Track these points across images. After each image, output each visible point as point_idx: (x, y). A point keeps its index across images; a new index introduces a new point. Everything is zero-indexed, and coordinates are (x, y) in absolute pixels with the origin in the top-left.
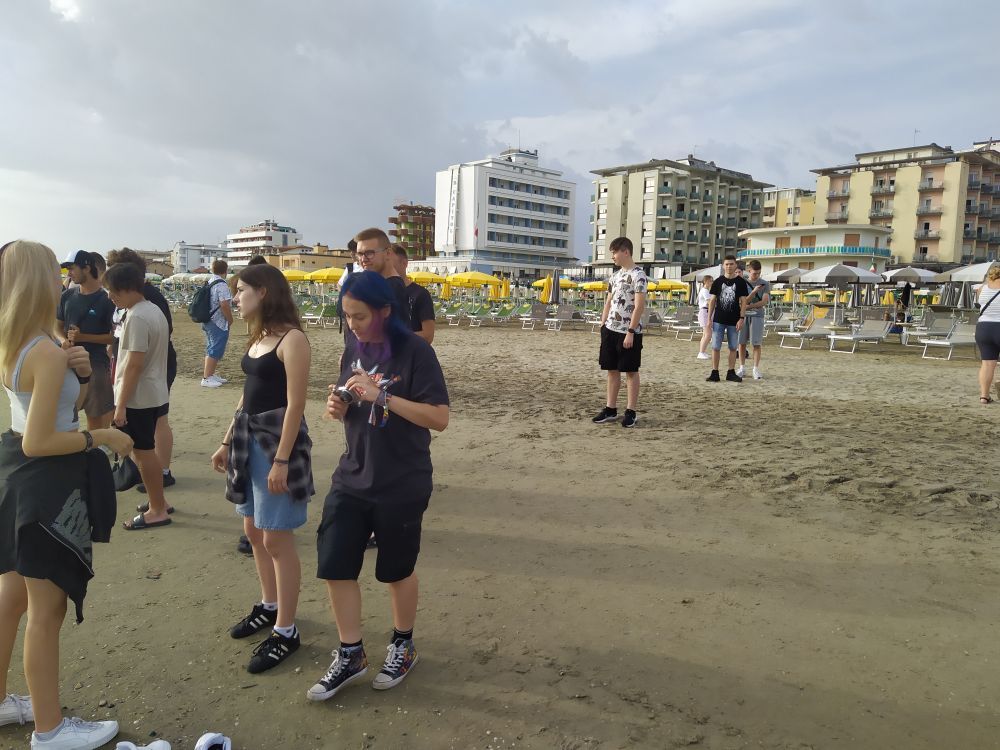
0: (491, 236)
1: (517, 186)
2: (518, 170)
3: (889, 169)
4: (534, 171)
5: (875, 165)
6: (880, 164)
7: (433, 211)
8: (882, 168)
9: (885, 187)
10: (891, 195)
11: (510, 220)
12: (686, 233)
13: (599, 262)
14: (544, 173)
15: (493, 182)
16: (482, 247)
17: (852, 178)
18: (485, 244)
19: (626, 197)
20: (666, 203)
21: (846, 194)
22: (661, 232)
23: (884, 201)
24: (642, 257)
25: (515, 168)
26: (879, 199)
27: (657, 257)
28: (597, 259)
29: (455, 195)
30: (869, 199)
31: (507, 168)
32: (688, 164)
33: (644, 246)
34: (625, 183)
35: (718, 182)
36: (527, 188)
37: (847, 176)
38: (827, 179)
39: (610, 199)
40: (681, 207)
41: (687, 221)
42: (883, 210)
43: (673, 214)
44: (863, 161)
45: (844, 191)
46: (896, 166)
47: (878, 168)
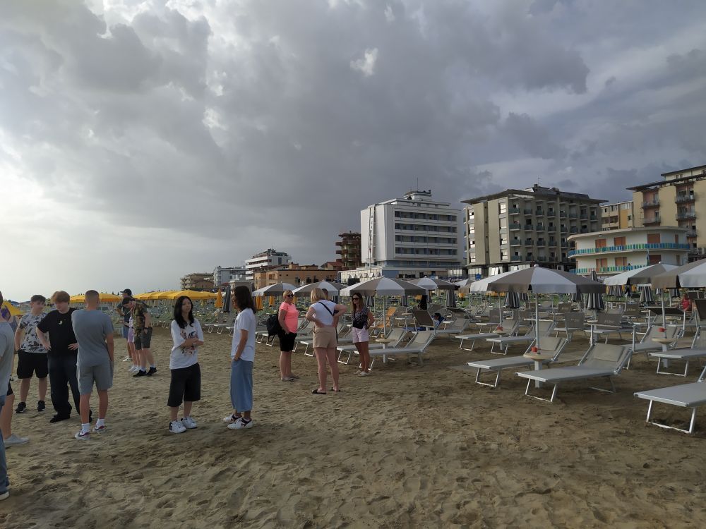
0: (398, 250)
1: (416, 216)
2: (416, 204)
3: (689, 183)
4: (428, 204)
5: (677, 180)
6: (682, 180)
7: (360, 236)
8: (683, 182)
9: (687, 196)
10: (693, 202)
11: (412, 239)
12: (535, 240)
13: (471, 264)
14: (436, 205)
15: (398, 214)
16: (392, 259)
17: (660, 192)
18: (395, 256)
19: (487, 217)
20: (516, 219)
21: (657, 204)
22: (513, 240)
23: (687, 207)
24: (502, 259)
25: (414, 203)
26: (683, 206)
27: (512, 258)
28: (470, 262)
29: (372, 225)
30: (675, 206)
31: (408, 204)
32: (533, 191)
33: (503, 251)
34: (486, 208)
35: (558, 202)
36: (424, 216)
37: (656, 190)
38: (640, 194)
39: (476, 219)
40: (529, 222)
41: (535, 231)
42: (687, 214)
43: (523, 227)
44: (668, 179)
45: (654, 202)
46: (695, 180)
47: (680, 182)
